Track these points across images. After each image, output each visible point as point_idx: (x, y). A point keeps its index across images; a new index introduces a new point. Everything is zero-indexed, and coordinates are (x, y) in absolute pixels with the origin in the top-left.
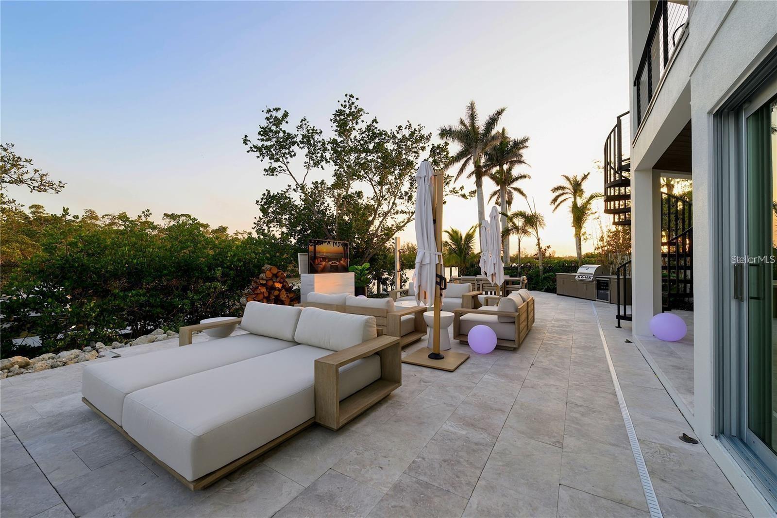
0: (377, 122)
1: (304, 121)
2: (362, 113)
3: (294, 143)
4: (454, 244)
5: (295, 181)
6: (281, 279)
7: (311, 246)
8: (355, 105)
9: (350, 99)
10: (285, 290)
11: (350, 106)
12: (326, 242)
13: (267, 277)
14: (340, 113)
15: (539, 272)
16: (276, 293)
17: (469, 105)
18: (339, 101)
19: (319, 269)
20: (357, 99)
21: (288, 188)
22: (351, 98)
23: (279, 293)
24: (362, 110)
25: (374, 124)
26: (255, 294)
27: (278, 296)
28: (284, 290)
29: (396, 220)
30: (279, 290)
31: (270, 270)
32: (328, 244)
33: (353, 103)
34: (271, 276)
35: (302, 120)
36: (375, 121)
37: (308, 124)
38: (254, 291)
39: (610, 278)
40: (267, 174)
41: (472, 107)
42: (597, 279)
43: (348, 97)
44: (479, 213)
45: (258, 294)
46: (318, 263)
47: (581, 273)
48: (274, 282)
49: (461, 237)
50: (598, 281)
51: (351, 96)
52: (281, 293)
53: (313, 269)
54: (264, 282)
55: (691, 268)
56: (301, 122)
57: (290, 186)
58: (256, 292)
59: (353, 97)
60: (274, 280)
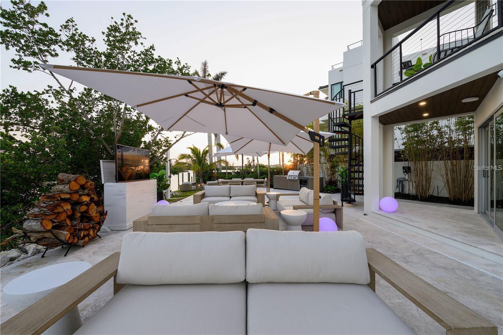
0: (154, 50)
1: (71, 22)
2: (140, 36)
3: (56, 42)
4: (195, 157)
5: (59, 83)
6: (90, 190)
7: (119, 152)
8: (134, 26)
9: (128, 19)
10: (95, 204)
11: (127, 27)
12: (132, 149)
13: (71, 190)
14: (114, 29)
15: (257, 175)
16: (84, 208)
17: (204, 62)
18: (112, 18)
19: (127, 177)
20: (136, 21)
21: (47, 88)
22: (130, 18)
23: (87, 208)
24: (140, 34)
25: (151, 50)
26: (55, 213)
27: (87, 212)
28: (93, 204)
29: (163, 135)
30: (87, 205)
31: (75, 181)
32: (133, 151)
33: (132, 24)
34: (77, 187)
35: (69, 20)
36: (152, 47)
37: (76, 27)
38: (52, 211)
39: (308, 178)
40: (15, 67)
41: (205, 65)
42: (300, 178)
43: (127, 17)
44: (208, 137)
45: (59, 213)
46: (125, 171)
47: (290, 176)
48: (80, 196)
49: (200, 152)
50: (300, 180)
51: (129, 16)
52: (90, 208)
53: (121, 177)
54: (68, 196)
55: (362, 172)
56: (67, 22)
57: (51, 87)
58: (56, 211)
59: (132, 18)
60: (80, 193)
